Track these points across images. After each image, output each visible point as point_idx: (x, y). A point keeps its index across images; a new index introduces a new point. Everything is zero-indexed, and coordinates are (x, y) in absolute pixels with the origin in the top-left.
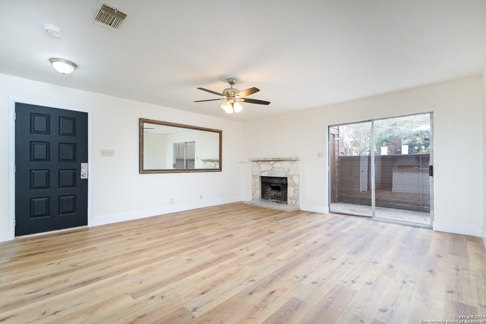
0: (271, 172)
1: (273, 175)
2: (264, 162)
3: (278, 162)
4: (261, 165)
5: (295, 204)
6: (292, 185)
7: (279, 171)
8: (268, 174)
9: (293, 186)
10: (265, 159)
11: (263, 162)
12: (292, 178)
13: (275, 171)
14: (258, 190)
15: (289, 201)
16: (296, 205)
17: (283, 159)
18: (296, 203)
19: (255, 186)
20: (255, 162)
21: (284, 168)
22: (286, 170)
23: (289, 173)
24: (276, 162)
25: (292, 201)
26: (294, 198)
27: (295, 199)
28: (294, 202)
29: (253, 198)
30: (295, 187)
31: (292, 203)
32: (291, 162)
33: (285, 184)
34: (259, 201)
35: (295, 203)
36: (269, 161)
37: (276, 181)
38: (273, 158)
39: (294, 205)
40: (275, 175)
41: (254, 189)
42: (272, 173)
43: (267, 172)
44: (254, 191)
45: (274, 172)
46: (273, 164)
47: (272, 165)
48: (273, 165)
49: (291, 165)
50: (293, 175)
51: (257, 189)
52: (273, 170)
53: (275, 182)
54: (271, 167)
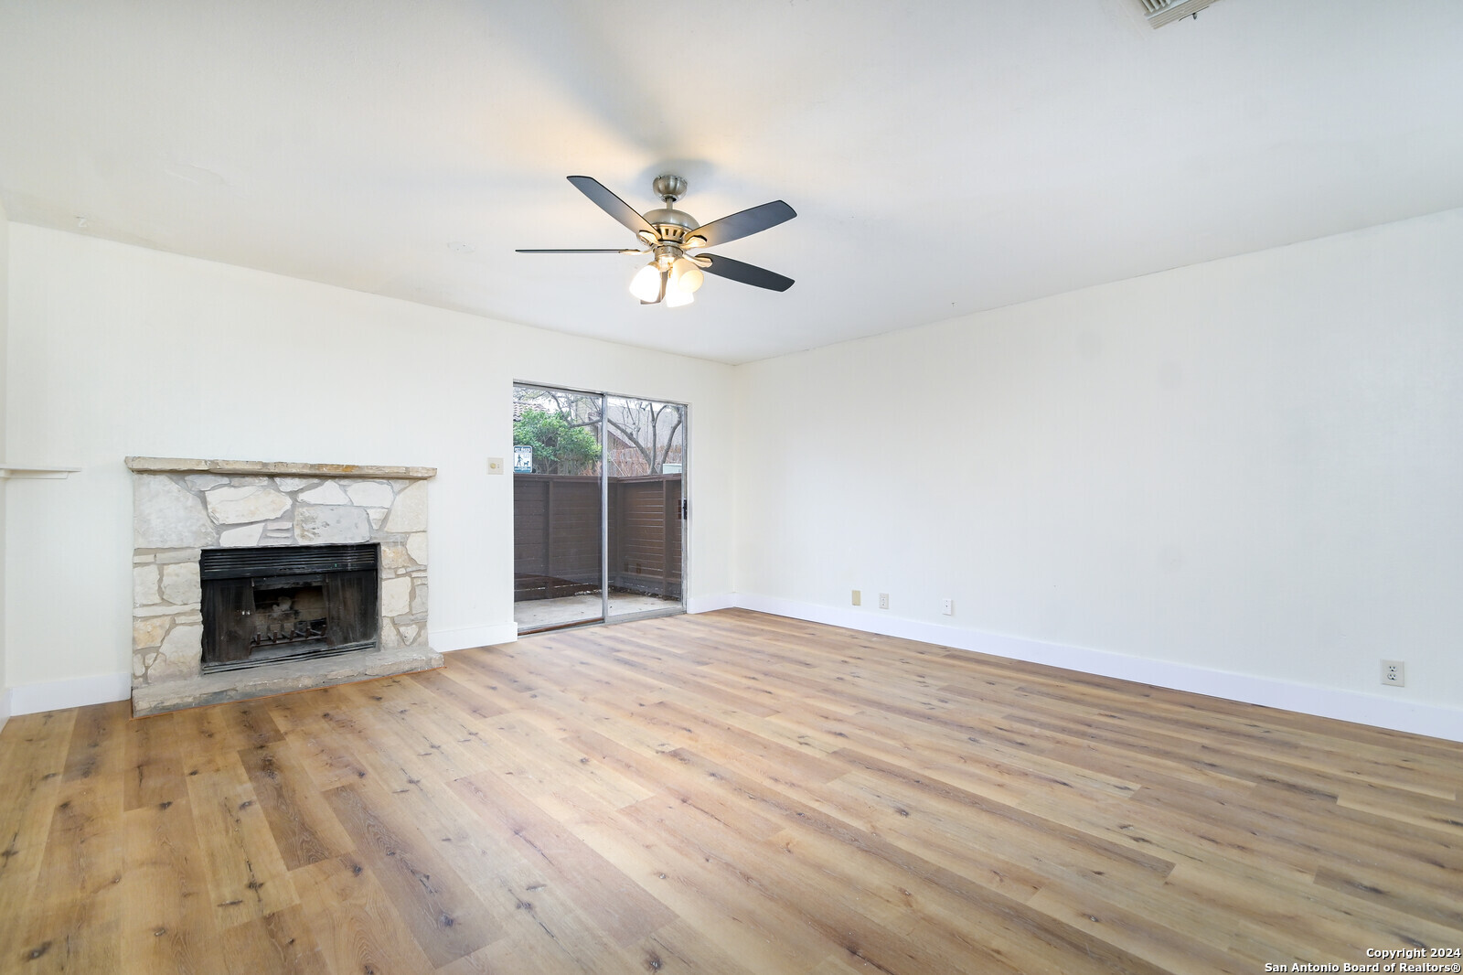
0: (288, 525)
1: (303, 536)
2: (236, 481)
3: (329, 483)
4: (210, 496)
5: (415, 640)
6: (402, 571)
7: (338, 522)
8: (264, 536)
9: (408, 574)
10: (265, 465)
11: (225, 480)
12: (403, 544)
13: (313, 519)
14: (191, 624)
15: (387, 633)
16: (419, 640)
17: (371, 472)
18: (423, 632)
19: (165, 602)
20: (163, 479)
21: (365, 509)
22: (375, 515)
23: (390, 527)
24: (316, 481)
25: (402, 629)
26: (412, 618)
27: (415, 622)
28: (410, 632)
29: (145, 676)
30: (414, 575)
31: (402, 638)
32: (398, 485)
33: (352, 571)
34: (197, 679)
35: (419, 634)
36: (272, 476)
37: (301, 567)
38: (320, 466)
39: (412, 643)
40: (311, 539)
41: (157, 622)
42: (297, 531)
43: (259, 527)
44: (160, 632)
45: (309, 526)
46: (302, 490)
47: (293, 494)
48: (301, 497)
49: (396, 494)
50: (408, 534)
51: (180, 620)
52: (299, 518)
53: (298, 571)
54: (288, 502)
